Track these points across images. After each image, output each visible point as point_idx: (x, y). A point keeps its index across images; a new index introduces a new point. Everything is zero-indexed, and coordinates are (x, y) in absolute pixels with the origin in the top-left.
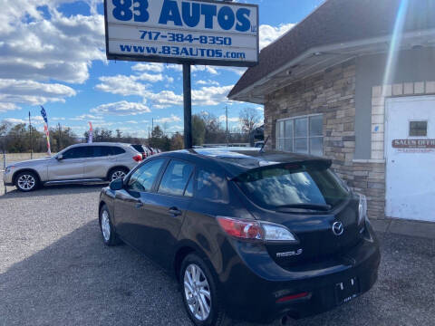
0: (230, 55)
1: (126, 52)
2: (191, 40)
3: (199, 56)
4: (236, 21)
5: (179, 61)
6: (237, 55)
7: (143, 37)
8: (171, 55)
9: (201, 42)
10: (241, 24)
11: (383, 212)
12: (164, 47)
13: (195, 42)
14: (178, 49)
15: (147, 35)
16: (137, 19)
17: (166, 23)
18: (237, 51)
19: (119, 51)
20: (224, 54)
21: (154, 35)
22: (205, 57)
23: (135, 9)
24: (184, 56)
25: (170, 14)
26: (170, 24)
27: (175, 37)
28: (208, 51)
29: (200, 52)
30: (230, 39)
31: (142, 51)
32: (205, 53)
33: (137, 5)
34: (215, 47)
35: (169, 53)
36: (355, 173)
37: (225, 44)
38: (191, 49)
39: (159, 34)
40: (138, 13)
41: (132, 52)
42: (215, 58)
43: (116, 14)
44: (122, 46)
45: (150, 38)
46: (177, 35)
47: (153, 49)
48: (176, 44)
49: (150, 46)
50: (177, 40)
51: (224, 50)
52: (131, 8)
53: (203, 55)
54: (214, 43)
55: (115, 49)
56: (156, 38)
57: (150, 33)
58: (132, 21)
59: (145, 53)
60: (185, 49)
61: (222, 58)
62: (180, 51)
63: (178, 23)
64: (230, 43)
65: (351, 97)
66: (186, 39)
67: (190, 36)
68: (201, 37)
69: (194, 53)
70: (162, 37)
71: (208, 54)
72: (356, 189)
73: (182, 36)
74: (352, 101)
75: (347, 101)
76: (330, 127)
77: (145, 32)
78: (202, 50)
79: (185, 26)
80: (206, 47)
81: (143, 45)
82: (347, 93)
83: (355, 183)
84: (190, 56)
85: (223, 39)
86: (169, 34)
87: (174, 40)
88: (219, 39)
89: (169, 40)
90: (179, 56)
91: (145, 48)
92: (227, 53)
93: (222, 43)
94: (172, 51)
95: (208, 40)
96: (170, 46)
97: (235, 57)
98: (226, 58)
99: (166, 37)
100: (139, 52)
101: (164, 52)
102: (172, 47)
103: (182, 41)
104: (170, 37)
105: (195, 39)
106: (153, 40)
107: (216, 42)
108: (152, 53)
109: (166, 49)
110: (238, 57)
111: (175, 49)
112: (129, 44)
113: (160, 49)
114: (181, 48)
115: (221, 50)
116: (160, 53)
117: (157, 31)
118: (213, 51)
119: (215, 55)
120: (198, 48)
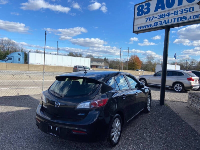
0: (192, 17)
1: (140, 30)
2: (169, 15)
3: (173, 23)
5: (163, 28)
7: (146, 21)
8: (158, 26)
9: (175, 15)
12: (155, 23)
13: (171, 16)
14: (161, 22)
15: (149, 19)
16: (146, 13)
17: (157, 11)
18: (197, 14)
20: (188, 17)
21: (151, 18)
22: (176, 22)
23: (145, 9)
24: (164, 24)
25: (160, 5)
26: (160, 10)
27: (161, 16)
28: (178, 19)
29: (173, 20)
30: (193, 8)
32: (176, 20)
33: (146, 7)
34: (182, 15)
35: (157, 25)
37: (190, 11)
38: (168, 20)
39: (153, 17)
40: (146, 10)
41: (142, 29)
42: (182, 22)
43: (138, 14)
44: (138, 27)
45: (150, 20)
46: (162, 15)
48: (161, 20)
49: (149, 24)
50: (162, 17)
51: (189, 15)
52: (144, 9)
53: (174, 21)
54: (182, 13)
55: (136, 29)
57: (150, 18)
58: (143, 15)
59: (147, 28)
61: (187, 20)
62: (162, 23)
63: (163, 8)
64: (193, 10)
66: (166, 16)
67: (169, 13)
68: (175, 12)
69: (170, 21)
70: (155, 18)
71: (178, 21)
73: (165, 14)
77: (148, 18)
78: (175, 19)
79: (166, 9)
80: (177, 16)
81: (146, 25)
84: (167, 24)
85: (188, 9)
86: (158, 15)
87: (160, 18)
88: (186, 10)
89: (158, 19)
90: (162, 25)
91: (147, 26)
92: (190, 17)
93: (187, 12)
94: (158, 24)
95: (179, 13)
96: (158, 22)
97: (196, 18)
98: (189, 20)
99: (157, 17)
100: (144, 28)
101: (155, 25)
102: (159, 22)
103: (164, 17)
104: (159, 17)
105: (171, 14)
106: (151, 21)
107: (184, 12)
108: (149, 27)
109: (156, 24)
110: (198, 17)
111: (160, 22)
112: (141, 26)
113: (153, 24)
114: (163, 21)
115: (186, 16)
116: (153, 26)
117: (153, 16)
118: (181, 18)
119: (182, 20)
120: (173, 18)
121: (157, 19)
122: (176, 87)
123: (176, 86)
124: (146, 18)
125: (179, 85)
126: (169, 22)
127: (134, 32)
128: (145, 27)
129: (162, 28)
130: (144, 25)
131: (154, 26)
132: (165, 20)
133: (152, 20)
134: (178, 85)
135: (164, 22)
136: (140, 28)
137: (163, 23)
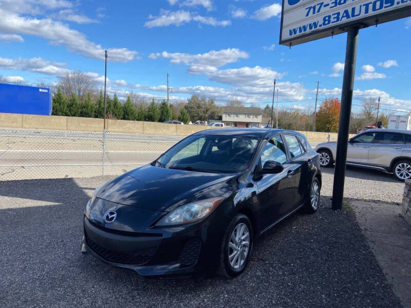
1: (293, 36)
3: (363, 15)
5: (342, 28)
7: (307, 15)
8: (331, 25)
12: (324, 19)
14: (338, 14)
15: (312, 10)
19: (288, 36)
21: (317, 8)
22: (371, 13)
24: (345, 20)
27: (337, 2)
28: (375, 4)
29: (363, 8)
32: (371, 6)
35: (329, 23)
38: (353, 9)
39: (322, 4)
41: (298, 34)
42: (384, 10)
44: (290, 31)
45: (314, 13)
47: (315, 24)
48: (337, 9)
49: (312, 22)
50: (340, 4)
53: (367, 11)
55: (286, 36)
57: (314, 8)
58: (301, 1)
59: (308, 31)
60: (346, 12)
61: (395, 6)
62: (340, 17)
69: (357, 12)
70: (325, 6)
71: (374, 9)
77: (310, 8)
81: (306, 23)
84: (352, 19)
87: (336, 5)
89: (331, 8)
90: (339, 23)
91: (308, 26)
94: (332, 20)
96: (331, 14)
98: (401, 4)
99: (328, 5)
100: (303, 32)
101: (324, 24)
102: (333, 15)
103: (345, 2)
104: (332, 3)
106: (316, 13)
108: (313, 29)
109: (327, 19)
111: (336, 16)
112: (296, 26)
113: (321, 22)
114: (342, 12)
116: (320, 26)
117: (321, 2)
119: (384, 5)
120: (362, 4)
121: (328, 7)
122: (399, 170)
123: (400, 167)
124: (306, 9)
125: (405, 164)
126: (355, 14)
127: (281, 42)
128: (305, 28)
129: (340, 28)
130: (301, 25)
131: (323, 26)
132: (346, 9)
133: (318, 11)
134: (403, 166)
135: (345, 15)
136: (293, 33)
137: (343, 17)
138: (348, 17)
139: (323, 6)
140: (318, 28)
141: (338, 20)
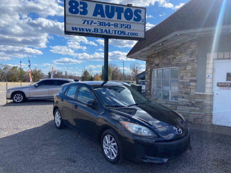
0: (130, 34)
1: (75, 31)
2: (109, 25)
3: (113, 34)
4: (134, 16)
6: (133, 34)
7: (84, 23)
8: (98, 33)
9: (115, 27)
10: (136, 18)
11: (211, 121)
12: (95, 29)
14: (102, 30)
16: (82, 13)
17: (96, 16)
18: (133, 32)
19: (71, 30)
20: (127, 33)
21: (90, 22)
22: (117, 35)
23: (81, 8)
24: (105, 34)
25: (99, 11)
26: (99, 16)
27: (101, 24)
28: (118, 31)
30: (130, 26)
31: (83, 30)
32: (117, 32)
33: (82, 6)
34: (122, 30)
36: (196, 100)
37: (128, 28)
38: (109, 30)
39: (93, 21)
40: (82, 10)
41: (78, 31)
43: (71, 10)
44: (73, 28)
46: (102, 22)
47: (89, 30)
48: (101, 27)
49: (88, 28)
51: (127, 31)
52: (79, 8)
53: (115, 33)
54: (122, 27)
55: (69, 29)
56: (91, 24)
57: (88, 21)
58: (79, 14)
59: (85, 32)
60: (106, 30)
61: (126, 35)
62: (103, 31)
63: (103, 16)
64: (130, 28)
65: (195, 58)
66: (107, 25)
67: (109, 23)
68: (115, 24)
69: (111, 32)
70: (94, 23)
71: (118, 34)
72: (196, 108)
73: (105, 23)
74: (196, 61)
75: (193, 61)
76: (183, 74)
77: (85, 21)
78: (115, 31)
79: (106, 18)
80: (117, 29)
81: (84, 27)
82: (193, 56)
83: (196, 105)
84: (108, 34)
85: (126, 25)
86: (98, 22)
87: (100, 25)
88: (125, 25)
89: (98, 25)
90: (103, 34)
91: (85, 29)
92: (128, 33)
93: (126, 28)
94: (99, 31)
95: (119, 25)
96: (98, 28)
97: (133, 35)
98: (128, 35)
99: (96, 23)
101: (95, 31)
102: (100, 29)
103: (105, 26)
105: (112, 25)
106: (89, 25)
107: (123, 27)
108: (89, 32)
110: (134, 35)
112: (77, 27)
113: (93, 30)
114: (104, 29)
115: (125, 31)
116: (93, 32)
118: (121, 31)
119: (122, 34)
120: (113, 30)
124: (83, 20)
130: (81, 27)
132: (106, 29)
135: (105, 31)
137: (104, 32)
138: (107, 33)
139: (93, 23)
140: (91, 32)
141: (102, 32)
